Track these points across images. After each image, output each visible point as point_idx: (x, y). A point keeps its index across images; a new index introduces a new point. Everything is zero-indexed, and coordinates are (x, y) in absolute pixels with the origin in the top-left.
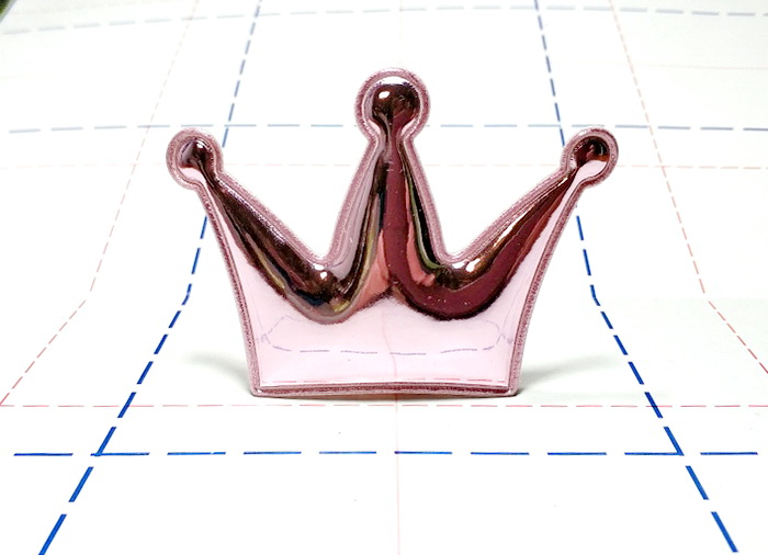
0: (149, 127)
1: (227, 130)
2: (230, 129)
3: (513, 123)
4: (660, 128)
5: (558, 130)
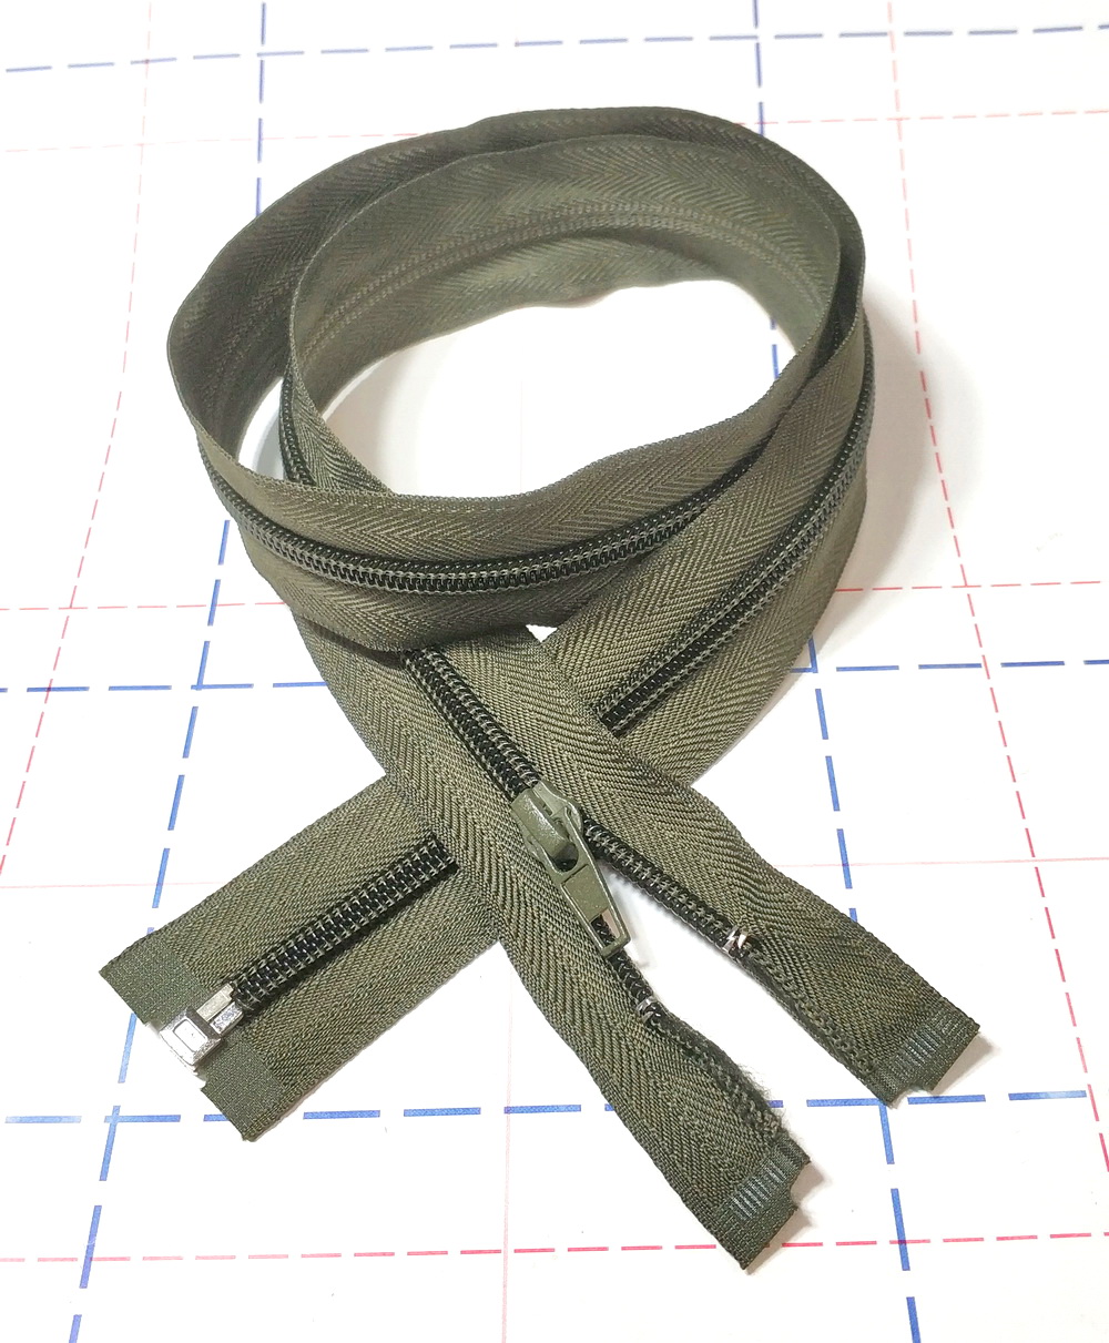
0: (147, 62)
1: (262, 62)
2: (265, 58)
3: (687, 35)
4: (907, 34)
5: (752, 43)
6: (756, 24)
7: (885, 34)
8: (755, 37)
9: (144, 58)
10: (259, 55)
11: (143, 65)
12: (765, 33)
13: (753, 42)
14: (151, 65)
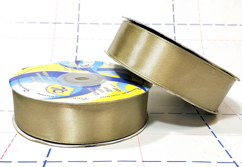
6: (174, 22)
7: (199, 25)
8: (174, 24)
9: (55, 22)
10: (78, 24)
11: (54, 24)
12: (176, 24)
13: (173, 26)
14: (56, 24)
